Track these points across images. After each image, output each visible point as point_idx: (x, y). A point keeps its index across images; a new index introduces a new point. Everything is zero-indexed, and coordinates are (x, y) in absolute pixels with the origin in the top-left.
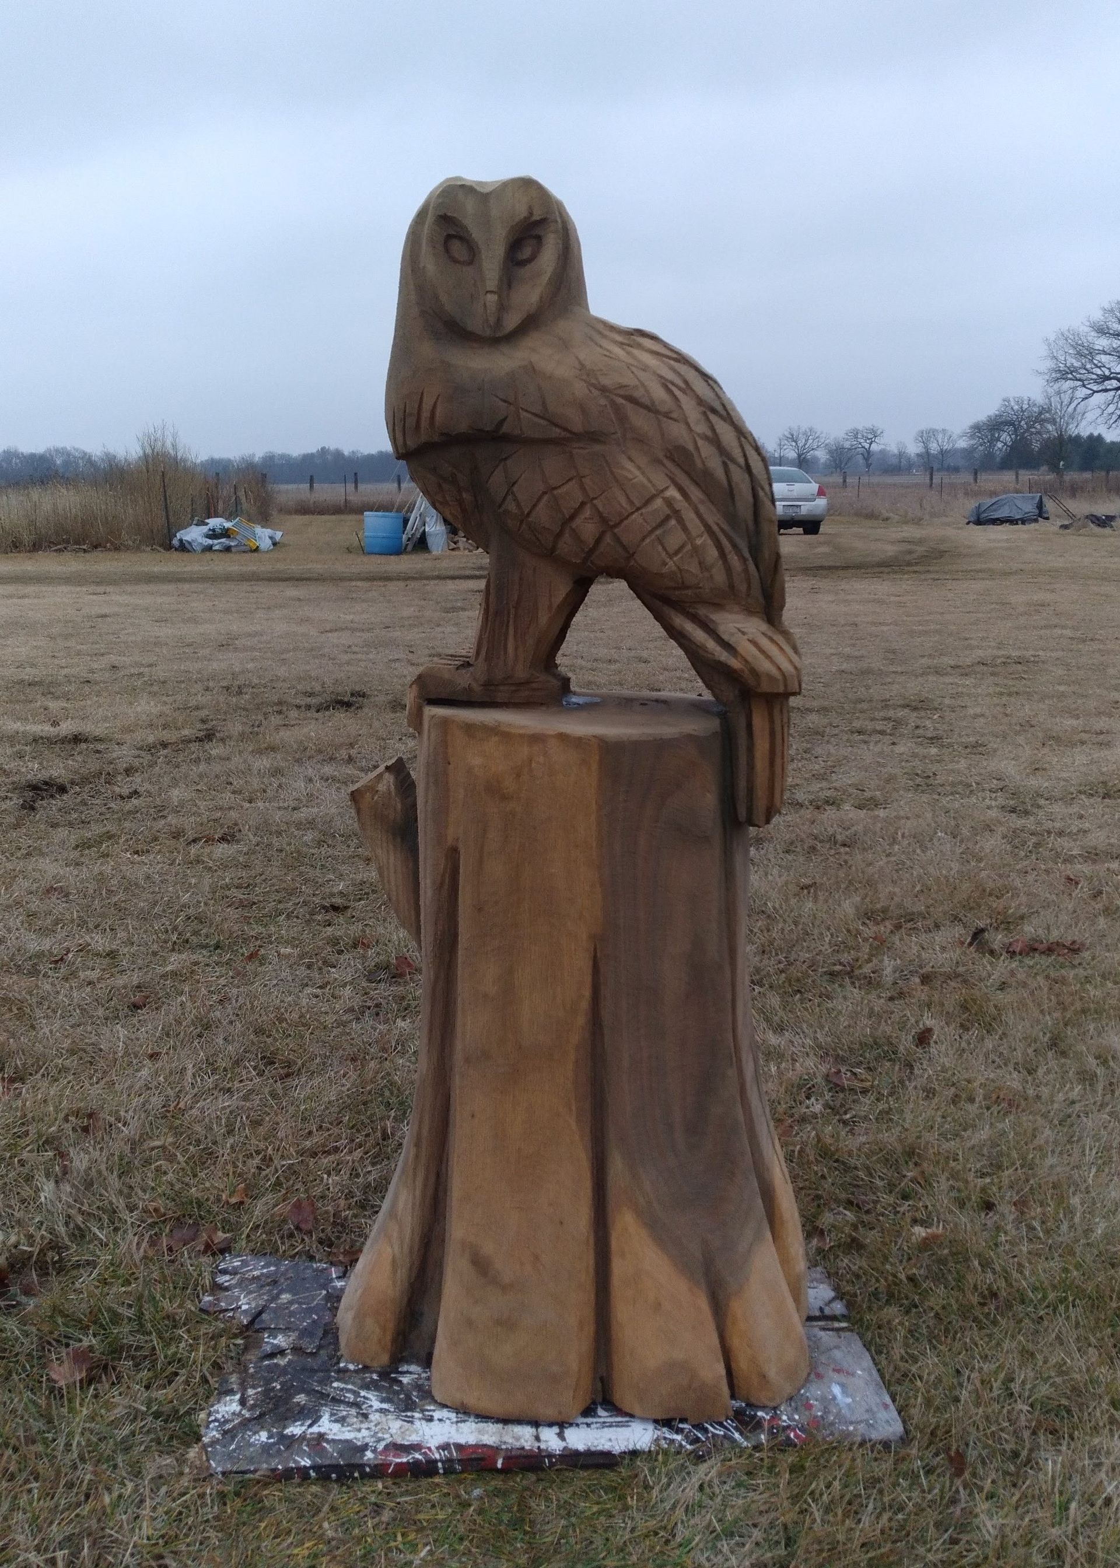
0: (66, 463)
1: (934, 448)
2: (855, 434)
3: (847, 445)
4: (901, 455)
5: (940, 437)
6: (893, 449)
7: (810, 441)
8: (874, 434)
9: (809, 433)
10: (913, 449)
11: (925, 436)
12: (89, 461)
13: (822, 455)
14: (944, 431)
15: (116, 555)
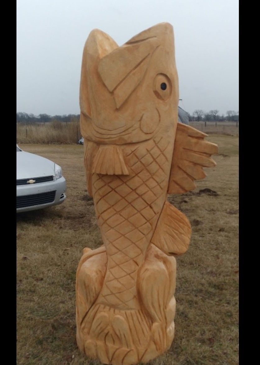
0: (22, 116)
1: (231, 115)
2: (212, 112)
3: (210, 114)
4: (223, 117)
5: (233, 113)
6: (221, 116)
7: (201, 113)
8: (217, 112)
9: (201, 111)
10: (226, 115)
11: (229, 112)
12: (27, 115)
13: (203, 117)
14: (234, 111)
15: (66, 145)
